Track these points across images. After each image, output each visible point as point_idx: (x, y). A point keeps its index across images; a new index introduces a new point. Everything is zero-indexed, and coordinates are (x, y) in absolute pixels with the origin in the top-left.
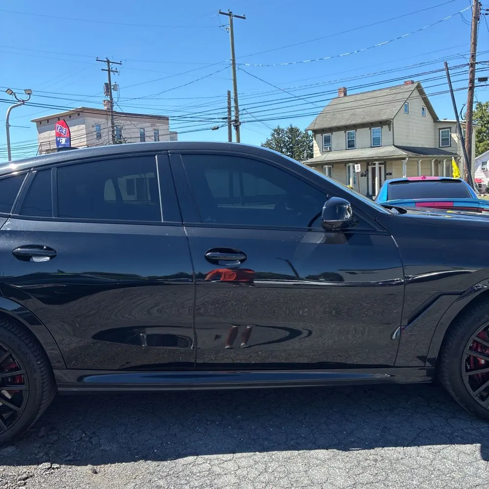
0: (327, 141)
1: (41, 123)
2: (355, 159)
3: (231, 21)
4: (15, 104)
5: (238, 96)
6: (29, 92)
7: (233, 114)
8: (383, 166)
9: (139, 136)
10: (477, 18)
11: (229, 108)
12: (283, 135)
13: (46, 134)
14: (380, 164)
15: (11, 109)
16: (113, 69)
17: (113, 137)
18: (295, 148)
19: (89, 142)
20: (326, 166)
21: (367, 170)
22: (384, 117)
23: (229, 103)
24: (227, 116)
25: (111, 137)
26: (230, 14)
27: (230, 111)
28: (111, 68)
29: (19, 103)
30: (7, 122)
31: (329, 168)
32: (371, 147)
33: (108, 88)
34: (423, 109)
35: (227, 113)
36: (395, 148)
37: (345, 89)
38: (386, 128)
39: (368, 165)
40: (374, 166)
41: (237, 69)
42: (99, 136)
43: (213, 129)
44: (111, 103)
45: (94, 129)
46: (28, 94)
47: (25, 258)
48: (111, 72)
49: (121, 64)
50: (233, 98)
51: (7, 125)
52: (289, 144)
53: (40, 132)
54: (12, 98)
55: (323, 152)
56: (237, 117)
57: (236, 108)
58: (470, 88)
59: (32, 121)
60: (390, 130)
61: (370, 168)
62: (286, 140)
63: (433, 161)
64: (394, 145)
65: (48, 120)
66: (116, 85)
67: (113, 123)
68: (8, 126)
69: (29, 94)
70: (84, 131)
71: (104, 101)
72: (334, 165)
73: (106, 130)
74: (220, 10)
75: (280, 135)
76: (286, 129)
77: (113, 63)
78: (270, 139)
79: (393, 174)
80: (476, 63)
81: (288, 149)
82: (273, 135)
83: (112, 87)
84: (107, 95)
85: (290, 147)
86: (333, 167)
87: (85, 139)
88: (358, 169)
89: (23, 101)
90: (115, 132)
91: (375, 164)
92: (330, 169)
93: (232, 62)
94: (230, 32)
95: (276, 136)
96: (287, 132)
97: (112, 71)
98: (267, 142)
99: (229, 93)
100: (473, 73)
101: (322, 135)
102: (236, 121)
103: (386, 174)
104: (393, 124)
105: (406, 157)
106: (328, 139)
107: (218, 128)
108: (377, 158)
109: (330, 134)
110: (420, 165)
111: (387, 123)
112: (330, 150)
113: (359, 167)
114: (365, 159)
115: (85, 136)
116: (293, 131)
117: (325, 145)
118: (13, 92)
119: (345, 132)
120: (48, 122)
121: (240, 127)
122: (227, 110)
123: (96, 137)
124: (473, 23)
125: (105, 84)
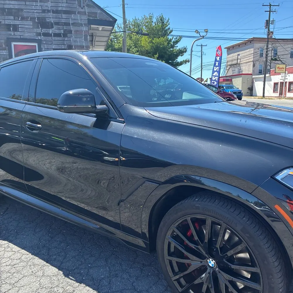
4: (198, 39)
15: (195, 42)
16: (273, 10)
19: (255, 59)
25: (265, 56)
28: (271, 9)
29: (200, 38)
33: (268, 23)
42: (262, 55)
44: (268, 32)
46: (206, 32)
48: (271, 12)
49: (279, 6)
51: (191, 51)
65: (233, 47)
67: (267, 46)
70: (253, 52)
77: (273, 6)
83: (270, 22)
84: (266, 28)
89: (203, 36)
125: (266, 20)
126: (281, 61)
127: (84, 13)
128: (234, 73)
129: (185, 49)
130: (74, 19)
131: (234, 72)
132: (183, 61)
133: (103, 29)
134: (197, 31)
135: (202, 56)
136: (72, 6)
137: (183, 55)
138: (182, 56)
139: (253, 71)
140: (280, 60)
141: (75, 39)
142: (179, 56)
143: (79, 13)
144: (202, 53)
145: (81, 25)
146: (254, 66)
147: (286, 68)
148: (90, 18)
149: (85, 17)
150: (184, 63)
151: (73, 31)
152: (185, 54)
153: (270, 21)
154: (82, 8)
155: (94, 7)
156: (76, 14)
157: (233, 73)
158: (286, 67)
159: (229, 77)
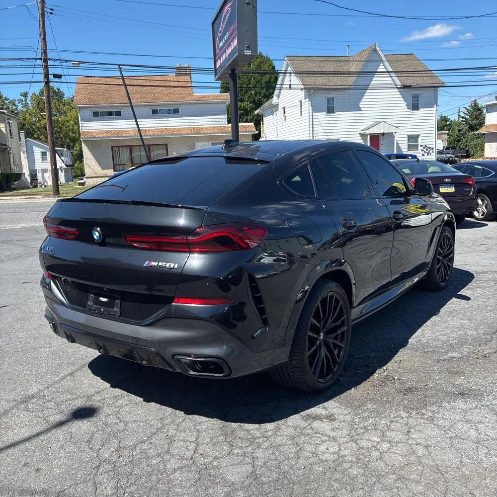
10: (43, 15)
58: (46, 82)
80: (48, 59)
100: (46, 67)
124: (41, 19)
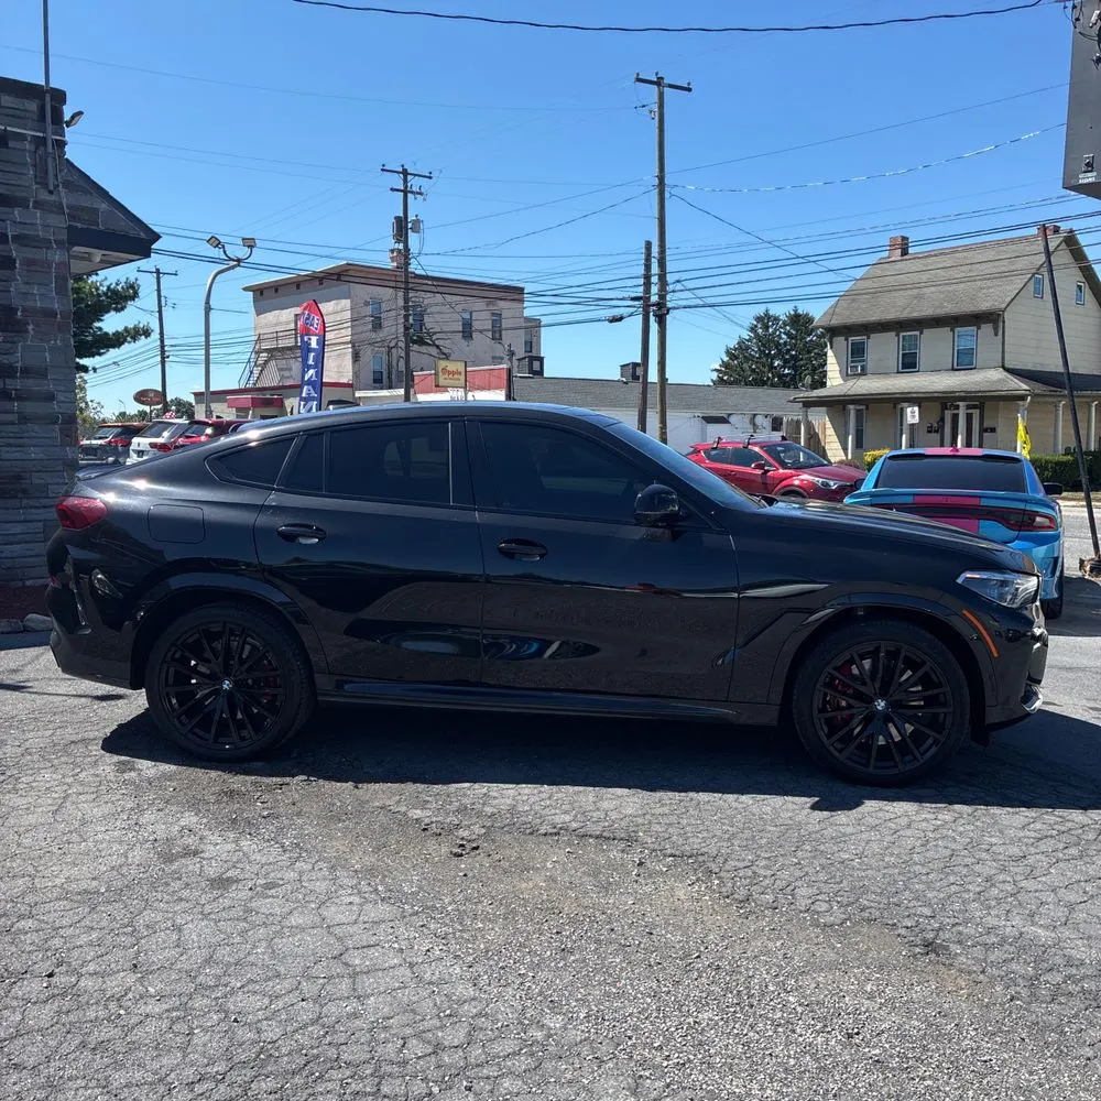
0: (858, 352)
1: (262, 293)
2: (914, 395)
3: (661, 96)
4: (224, 267)
5: (668, 252)
6: (250, 243)
7: (655, 289)
8: (976, 413)
9: (461, 329)
11: (647, 277)
12: (776, 330)
13: (271, 317)
14: (968, 407)
15: (216, 276)
16: (414, 189)
17: (406, 329)
18: (802, 359)
19: (356, 337)
20: (851, 407)
21: (942, 419)
22: (984, 305)
23: (648, 267)
24: (641, 295)
25: (402, 330)
26: (659, 82)
27: (647, 284)
28: (409, 185)
29: (231, 264)
30: (207, 302)
31: (858, 411)
32: (953, 369)
33: (402, 227)
34: (1080, 287)
35: (641, 289)
36: (1006, 373)
37: (904, 239)
38: (987, 329)
39: (944, 407)
40: (956, 412)
41: (667, 195)
42: (377, 325)
43: (611, 321)
44: (405, 255)
45: (369, 310)
46: (249, 246)
47: (289, 538)
48: (409, 195)
49: (430, 178)
50: (656, 258)
51: (206, 308)
52: (788, 351)
53: (259, 313)
54: (217, 253)
55: (846, 376)
56: (662, 297)
57: (662, 277)
59: (246, 289)
60: (996, 335)
61: (948, 414)
62: (782, 341)
63: (1094, 405)
64: (1003, 367)
65: (276, 287)
66: (417, 222)
67: (406, 300)
68: (208, 309)
69: (251, 247)
70: (348, 315)
71: (392, 251)
72: (871, 406)
73: (393, 313)
74: (638, 74)
75: (771, 330)
76: (783, 317)
77: (415, 175)
78: (747, 338)
79: (998, 430)
81: (786, 362)
82: (753, 329)
83: (410, 225)
84: (398, 241)
85: (792, 356)
86: (867, 409)
87: (349, 331)
88: (914, 417)
89: (239, 260)
90: (411, 318)
91: (957, 407)
92: (859, 414)
93: (656, 181)
94: (657, 118)
95: (760, 331)
96: (785, 324)
97: (412, 192)
98: (738, 343)
99: (648, 245)
101: (847, 340)
102: (661, 305)
103: (983, 430)
104: (1004, 322)
105: (1027, 395)
106: (858, 349)
107: (620, 319)
108: (962, 394)
109: (865, 337)
110: (1061, 413)
111: (992, 318)
112: (864, 373)
113: (917, 414)
114: (936, 395)
115: (349, 324)
116: (799, 321)
117: (852, 362)
118: (220, 243)
119: (898, 335)
120: (276, 291)
121: (669, 318)
122: (642, 281)
123: (370, 326)
125: (395, 218)
126: (438, 347)
127: (59, 209)
128: (288, 377)
129: (132, 287)
130: (20, 223)
131: (287, 374)
132: (126, 329)
133: (105, 258)
134: (216, 242)
135: (160, 312)
136: (14, 182)
137: (123, 309)
138: (118, 310)
139: (356, 374)
140: (434, 345)
141: (24, 288)
142: (108, 312)
143: (37, 204)
144: (163, 299)
145: (47, 244)
146: (356, 357)
147: (466, 371)
148: (76, 224)
149: (59, 222)
150: (129, 339)
151: (18, 262)
152: (131, 307)
153: (407, 222)
154: (51, 192)
155: (86, 192)
156: (28, 207)
157: (282, 377)
158: (466, 367)
159: (273, 392)
